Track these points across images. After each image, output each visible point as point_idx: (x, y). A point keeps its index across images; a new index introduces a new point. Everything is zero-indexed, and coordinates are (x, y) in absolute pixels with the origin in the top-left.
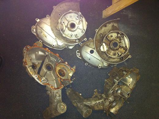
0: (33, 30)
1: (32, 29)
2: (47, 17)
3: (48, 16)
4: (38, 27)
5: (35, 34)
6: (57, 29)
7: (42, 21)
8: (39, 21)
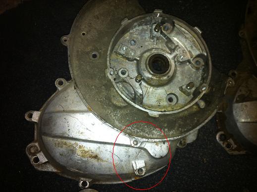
0: (37, 160)
1: (32, 158)
2: (60, 88)
3: (61, 83)
4: (49, 140)
5: (51, 169)
6: (116, 108)
7: (51, 108)
8: (41, 118)
